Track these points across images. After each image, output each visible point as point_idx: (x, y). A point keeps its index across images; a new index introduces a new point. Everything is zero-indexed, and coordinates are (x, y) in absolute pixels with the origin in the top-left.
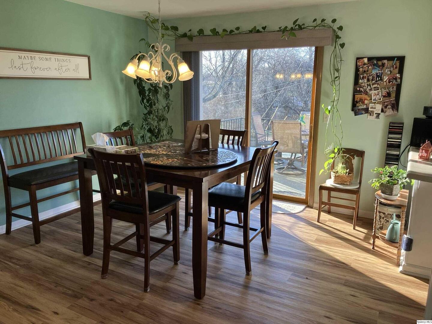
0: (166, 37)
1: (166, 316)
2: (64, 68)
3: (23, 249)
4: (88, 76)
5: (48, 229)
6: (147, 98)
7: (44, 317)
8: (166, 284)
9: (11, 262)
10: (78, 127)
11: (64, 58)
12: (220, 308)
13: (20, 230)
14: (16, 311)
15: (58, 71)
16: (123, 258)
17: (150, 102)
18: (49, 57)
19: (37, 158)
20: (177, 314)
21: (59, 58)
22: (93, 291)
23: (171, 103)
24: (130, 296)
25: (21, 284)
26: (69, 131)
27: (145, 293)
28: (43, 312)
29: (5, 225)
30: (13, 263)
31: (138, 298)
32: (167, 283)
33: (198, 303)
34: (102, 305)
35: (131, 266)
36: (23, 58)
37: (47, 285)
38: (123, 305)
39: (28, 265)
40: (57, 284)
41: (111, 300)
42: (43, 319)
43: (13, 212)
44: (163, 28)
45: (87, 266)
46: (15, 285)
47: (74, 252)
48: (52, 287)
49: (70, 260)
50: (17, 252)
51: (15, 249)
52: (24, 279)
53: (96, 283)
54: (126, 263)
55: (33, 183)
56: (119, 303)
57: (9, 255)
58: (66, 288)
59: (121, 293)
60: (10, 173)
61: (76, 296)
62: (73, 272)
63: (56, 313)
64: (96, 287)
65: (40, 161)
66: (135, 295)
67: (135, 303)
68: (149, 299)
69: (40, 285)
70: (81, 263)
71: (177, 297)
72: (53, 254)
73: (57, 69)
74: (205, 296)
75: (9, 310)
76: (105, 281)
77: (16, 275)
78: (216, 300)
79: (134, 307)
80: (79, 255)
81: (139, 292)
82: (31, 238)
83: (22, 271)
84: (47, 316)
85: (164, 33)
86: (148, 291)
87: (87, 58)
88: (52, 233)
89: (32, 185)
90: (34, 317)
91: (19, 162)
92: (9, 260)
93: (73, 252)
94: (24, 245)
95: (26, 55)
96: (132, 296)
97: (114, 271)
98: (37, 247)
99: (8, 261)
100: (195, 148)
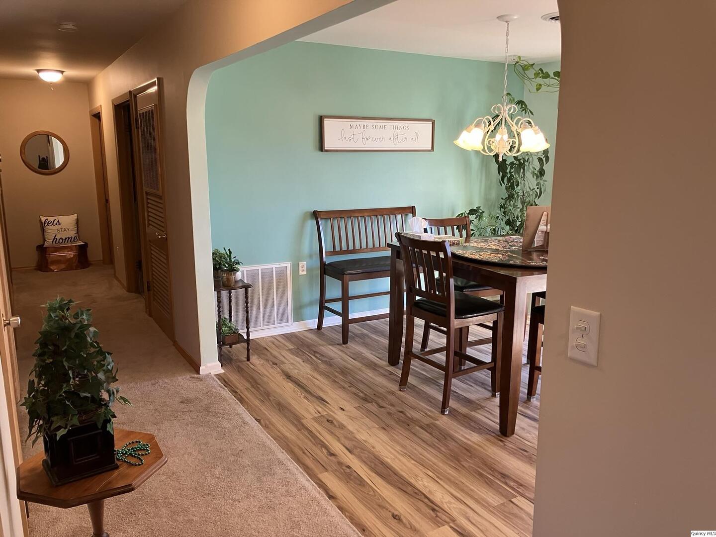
0: (543, 88)
1: (456, 442)
2: (400, 138)
3: (330, 347)
4: (431, 147)
5: (360, 332)
6: (509, 175)
7: (330, 409)
8: (471, 412)
9: (314, 356)
10: (410, 213)
11: (401, 125)
12: (526, 451)
13: (332, 328)
14: (307, 399)
15: (393, 142)
16: (432, 376)
17: (512, 181)
18: (384, 124)
19: (358, 247)
20: (469, 442)
21: (395, 124)
22: (386, 400)
23: (542, 184)
24: (423, 414)
25: (319, 377)
26: (399, 217)
27: (441, 415)
28: (330, 405)
29: (317, 319)
30: (316, 357)
31: (431, 417)
32: (473, 412)
33: (502, 439)
34: (389, 414)
35: (438, 386)
36: (354, 127)
37: (342, 383)
38: (412, 419)
39: (329, 362)
40: (351, 385)
41: (401, 412)
42: (329, 411)
43: (326, 305)
44: (540, 75)
45: (389, 376)
46: (312, 376)
47: (380, 359)
48: (346, 386)
49: (373, 366)
50: (323, 348)
51: (320, 345)
52: (322, 373)
53: (392, 393)
54: (433, 382)
55: (346, 273)
56: (408, 417)
57: (314, 349)
58: (359, 390)
59: (413, 408)
60: (327, 260)
61: (366, 400)
62: (371, 378)
63: (343, 409)
64: (390, 397)
65: (361, 250)
66: (429, 413)
67: (426, 421)
68: (444, 421)
69: (335, 381)
70: (383, 372)
71: (478, 428)
72: (357, 357)
73: (392, 139)
74: (514, 435)
75: (300, 397)
76: (401, 393)
77: (316, 368)
78: (527, 442)
79: (423, 424)
80: (384, 363)
81: (436, 413)
82: (339, 337)
83: (322, 366)
84: (334, 410)
85: (542, 83)
86: (447, 413)
87: (431, 123)
88: (363, 336)
89: (345, 274)
90: (321, 407)
91: (338, 249)
92: (314, 354)
93: (378, 359)
94: (333, 343)
95: (358, 124)
96: (426, 414)
97: (416, 387)
98: (344, 347)
99: (312, 354)
100: (539, 245)
